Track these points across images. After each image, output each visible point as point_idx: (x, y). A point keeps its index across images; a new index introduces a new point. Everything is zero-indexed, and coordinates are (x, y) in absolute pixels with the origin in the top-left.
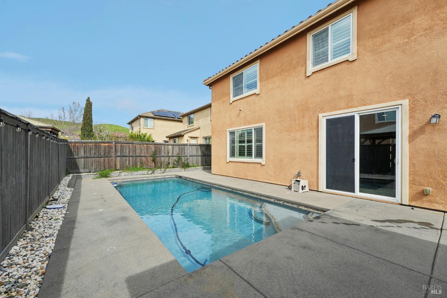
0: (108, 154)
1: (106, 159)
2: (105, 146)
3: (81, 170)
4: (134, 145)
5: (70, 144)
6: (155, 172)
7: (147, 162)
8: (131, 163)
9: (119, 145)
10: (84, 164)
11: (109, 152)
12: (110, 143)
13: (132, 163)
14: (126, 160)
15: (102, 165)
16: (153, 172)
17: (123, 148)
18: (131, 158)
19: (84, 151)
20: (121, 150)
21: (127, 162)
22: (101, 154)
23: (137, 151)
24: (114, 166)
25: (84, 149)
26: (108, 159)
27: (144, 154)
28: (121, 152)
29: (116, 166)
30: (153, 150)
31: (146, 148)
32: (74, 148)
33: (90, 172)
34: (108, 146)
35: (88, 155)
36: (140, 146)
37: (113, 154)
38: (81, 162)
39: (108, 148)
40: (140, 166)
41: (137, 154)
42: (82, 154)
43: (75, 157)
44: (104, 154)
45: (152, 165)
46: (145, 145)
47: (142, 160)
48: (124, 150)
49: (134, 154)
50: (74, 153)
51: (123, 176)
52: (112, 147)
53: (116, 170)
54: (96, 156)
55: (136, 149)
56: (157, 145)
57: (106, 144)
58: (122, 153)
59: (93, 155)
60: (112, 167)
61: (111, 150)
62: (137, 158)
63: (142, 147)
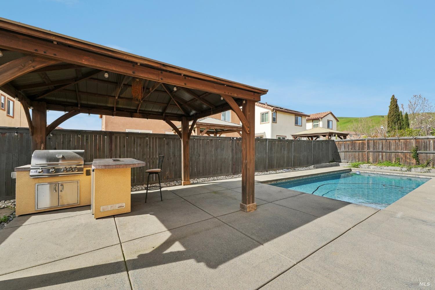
0: (362, 150)
1: (360, 154)
2: (360, 143)
3: (342, 161)
4: (388, 141)
5: (336, 143)
6: (413, 170)
7: (406, 158)
8: (384, 158)
9: (371, 143)
10: (344, 156)
11: (363, 148)
12: (363, 140)
13: (386, 158)
14: (379, 155)
15: (357, 158)
16: (410, 170)
17: (376, 144)
18: (384, 153)
19: (344, 147)
20: (373, 146)
21: (381, 157)
22: (356, 150)
23: (392, 146)
24: (366, 159)
25: (344, 146)
26: (362, 154)
27: (402, 150)
28: (373, 147)
29: (368, 159)
30: (414, 145)
31: (404, 143)
32: (338, 145)
33: (348, 163)
34: (362, 143)
35: (347, 150)
36: (396, 141)
37: (366, 150)
38: (342, 155)
39: (362, 144)
40: (395, 162)
41: (392, 150)
42: (343, 149)
43: (338, 151)
44: (359, 150)
45: (412, 162)
46: (402, 140)
47: (398, 155)
48: (377, 146)
49: (388, 150)
50: (338, 148)
51: (372, 168)
52: (365, 144)
53: (368, 163)
54: (352, 151)
55: (391, 145)
56: (420, 140)
57: (360, 141)
58: (375, 148)
59: (350, 150)
60: (365, 160)
61: (364, 146)
62: (392, 154)
63: (398, 143)
